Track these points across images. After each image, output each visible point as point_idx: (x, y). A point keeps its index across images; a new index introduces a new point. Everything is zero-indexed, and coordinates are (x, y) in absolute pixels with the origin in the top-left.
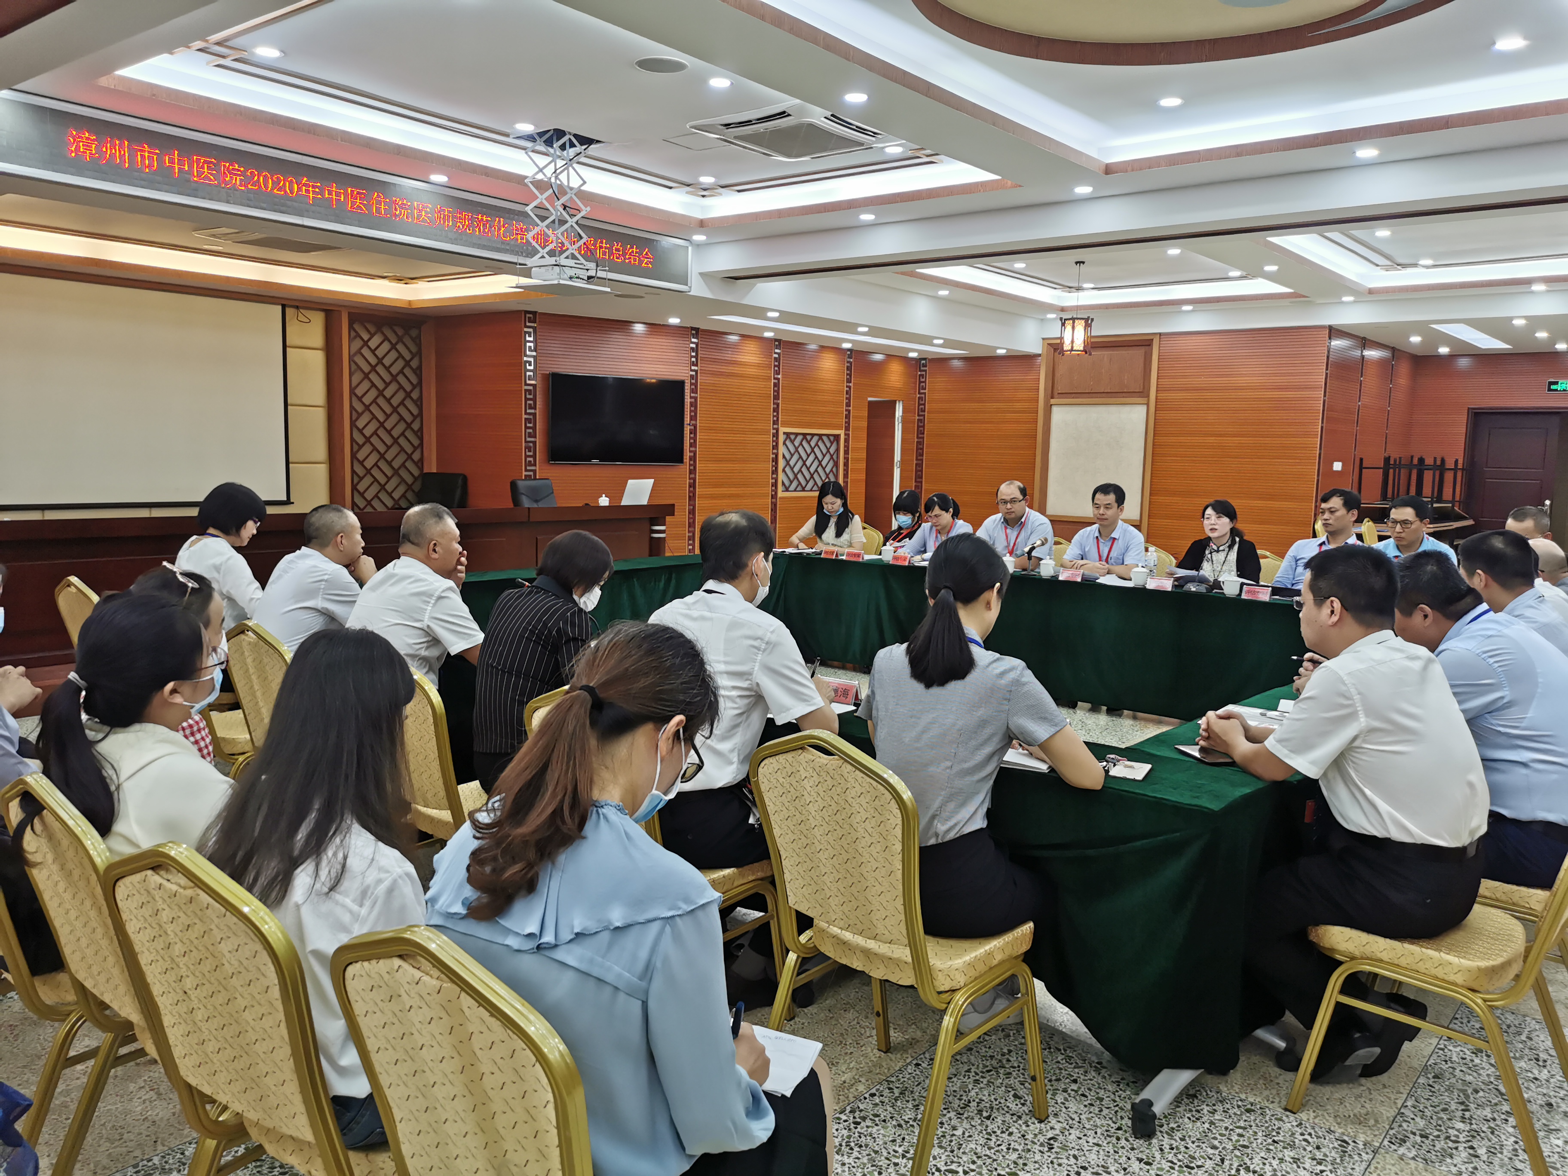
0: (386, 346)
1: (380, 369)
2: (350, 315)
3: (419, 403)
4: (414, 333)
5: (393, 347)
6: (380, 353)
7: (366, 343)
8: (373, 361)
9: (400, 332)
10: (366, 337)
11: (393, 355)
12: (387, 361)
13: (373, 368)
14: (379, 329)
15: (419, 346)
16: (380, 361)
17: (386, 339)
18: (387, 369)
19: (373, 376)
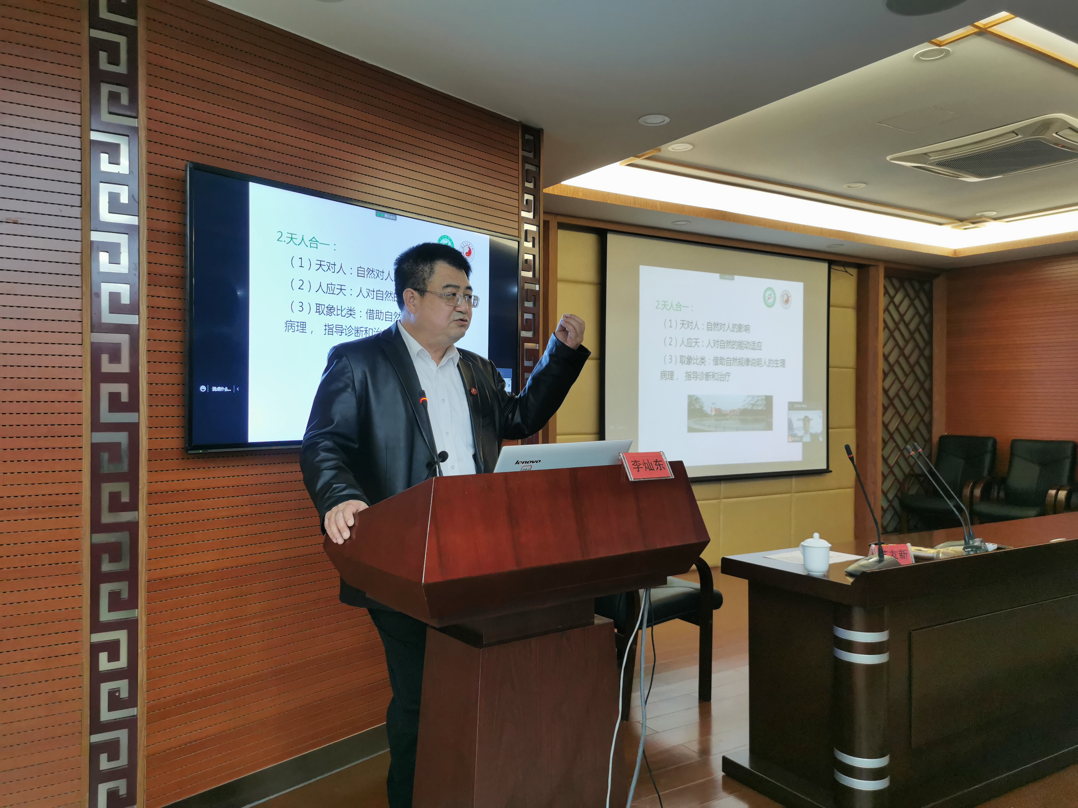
0: (906, 302)
1: (902, 326)
2: (886, 269)
3: (930, 361)
4: (927, 287)
5: (912, 304)
6: (902, 309)
7: (892, 299)
8: (897, 317)
9: (917, 286)
10: (892, 292)
11: (911, 311)
12: (907, 318)
13: (897, 324)
14: (902, 286)
15: (930, 301)
16: (902, 316)
17: (907, 295)
18: (907, 325)
19: (897, 334)
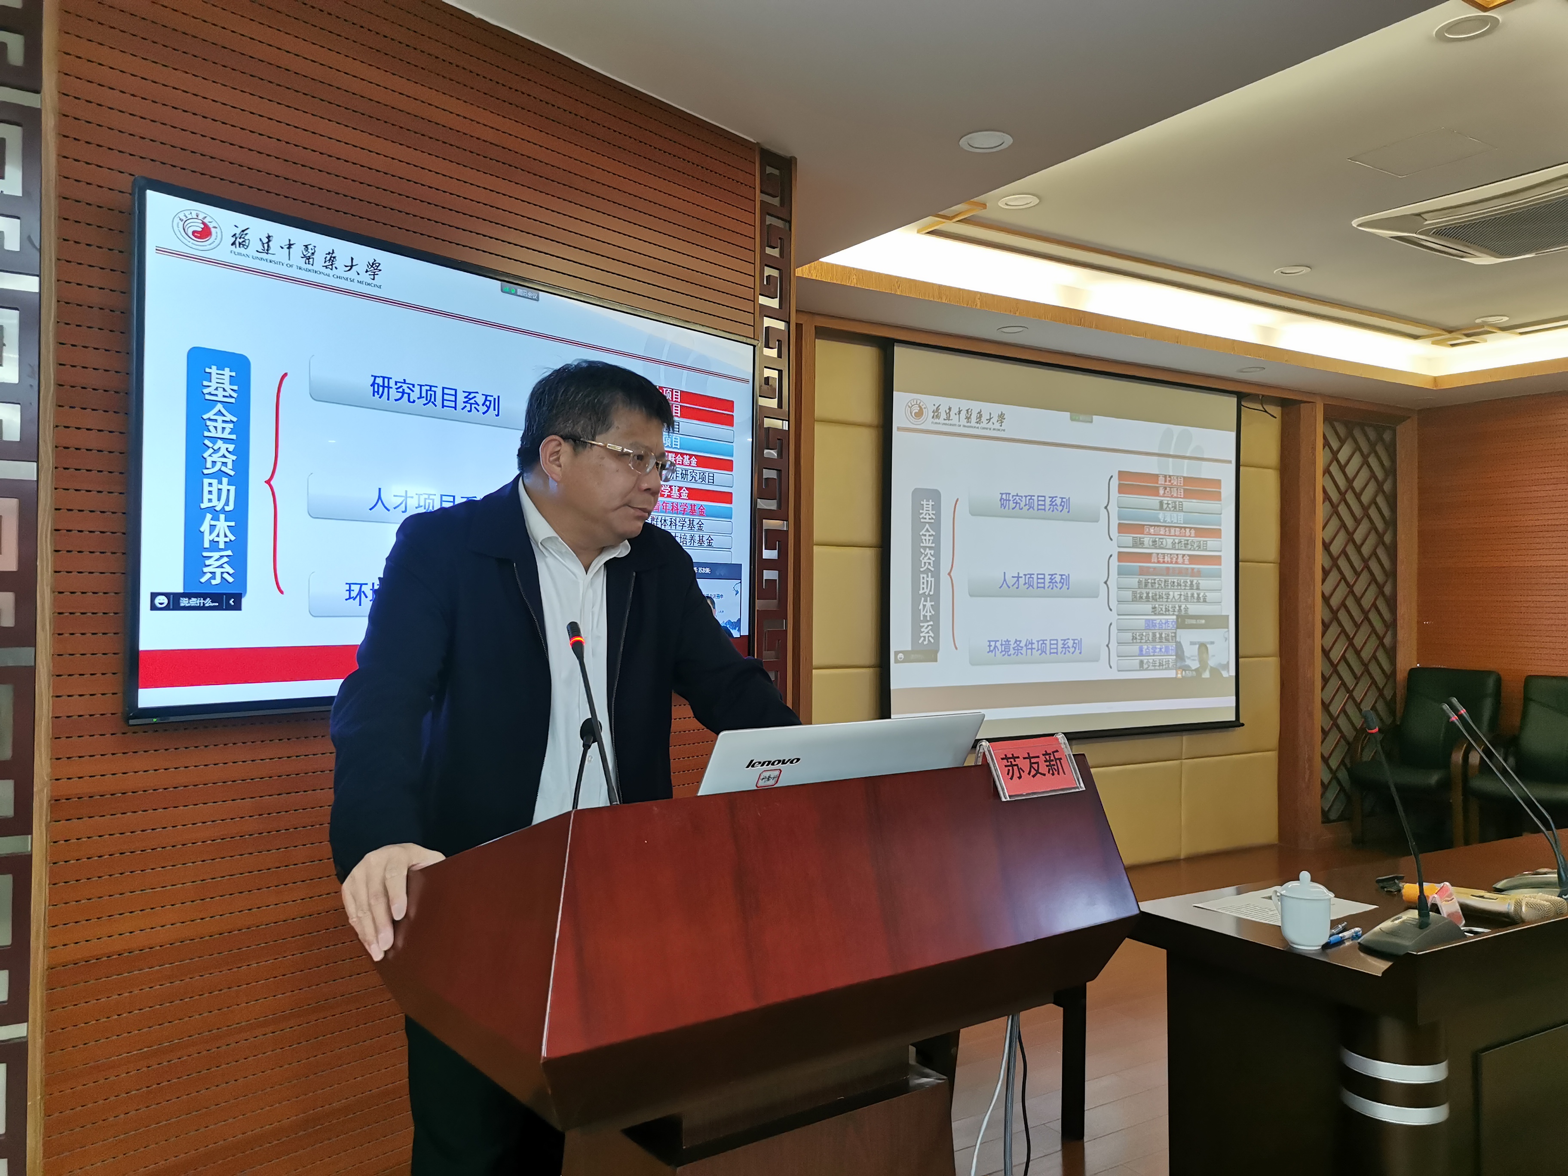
0: (1357, 460)
1: (1350, 497)
2: (1326, 407)
3: (1392, 552)
4: (1387, 436)
5: (1365, 462)
6: (1351, 470)
7: (1335, 454)
8: (1342, 483)
9: (1372, 435)
10: (1335, 445)
11: (1364, 474)
12: (1358, 484)
13: (1342, 494)
14: (1350, 435)
15: (1393, 459)
16: (1350, 482)
17: (1358, 448)
18: (1358, 496)
19: (1342, 509)
